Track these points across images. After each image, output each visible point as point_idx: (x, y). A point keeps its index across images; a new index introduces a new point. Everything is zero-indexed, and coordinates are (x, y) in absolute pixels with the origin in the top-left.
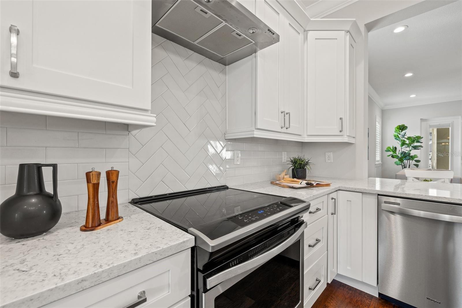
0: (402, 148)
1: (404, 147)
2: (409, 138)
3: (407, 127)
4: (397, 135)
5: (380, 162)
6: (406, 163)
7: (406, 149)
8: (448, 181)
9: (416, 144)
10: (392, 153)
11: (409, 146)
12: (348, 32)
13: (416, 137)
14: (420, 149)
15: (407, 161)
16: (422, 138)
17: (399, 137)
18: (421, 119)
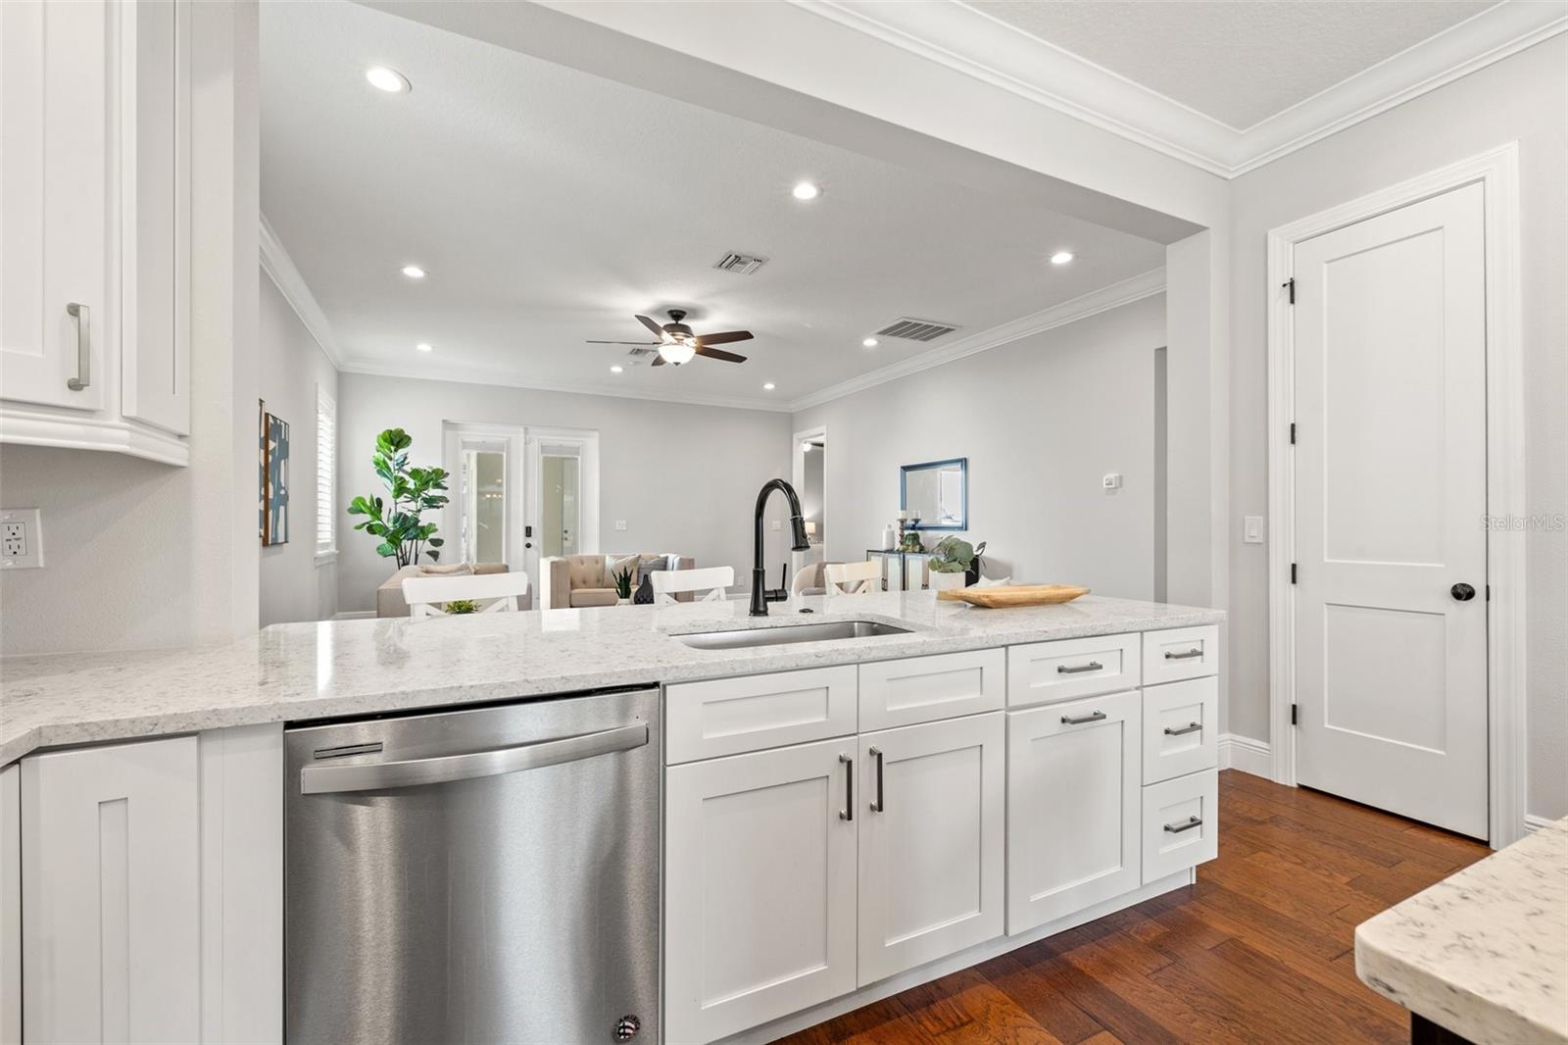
0: (396, 503)
2: (415, 473)
3: (409, 439)
4: (384, 462)
5: (333, 550)
6: (408, 550)
7: (407, 507)
8: (514, 604)
9: (433, 492)
10: (367, 518)
11: (415, 495)
13: (433, 471)
14: (442, 506)
15: (410, 542)
16: (448, 474)
17: (388, 468)
18: (444, 421)
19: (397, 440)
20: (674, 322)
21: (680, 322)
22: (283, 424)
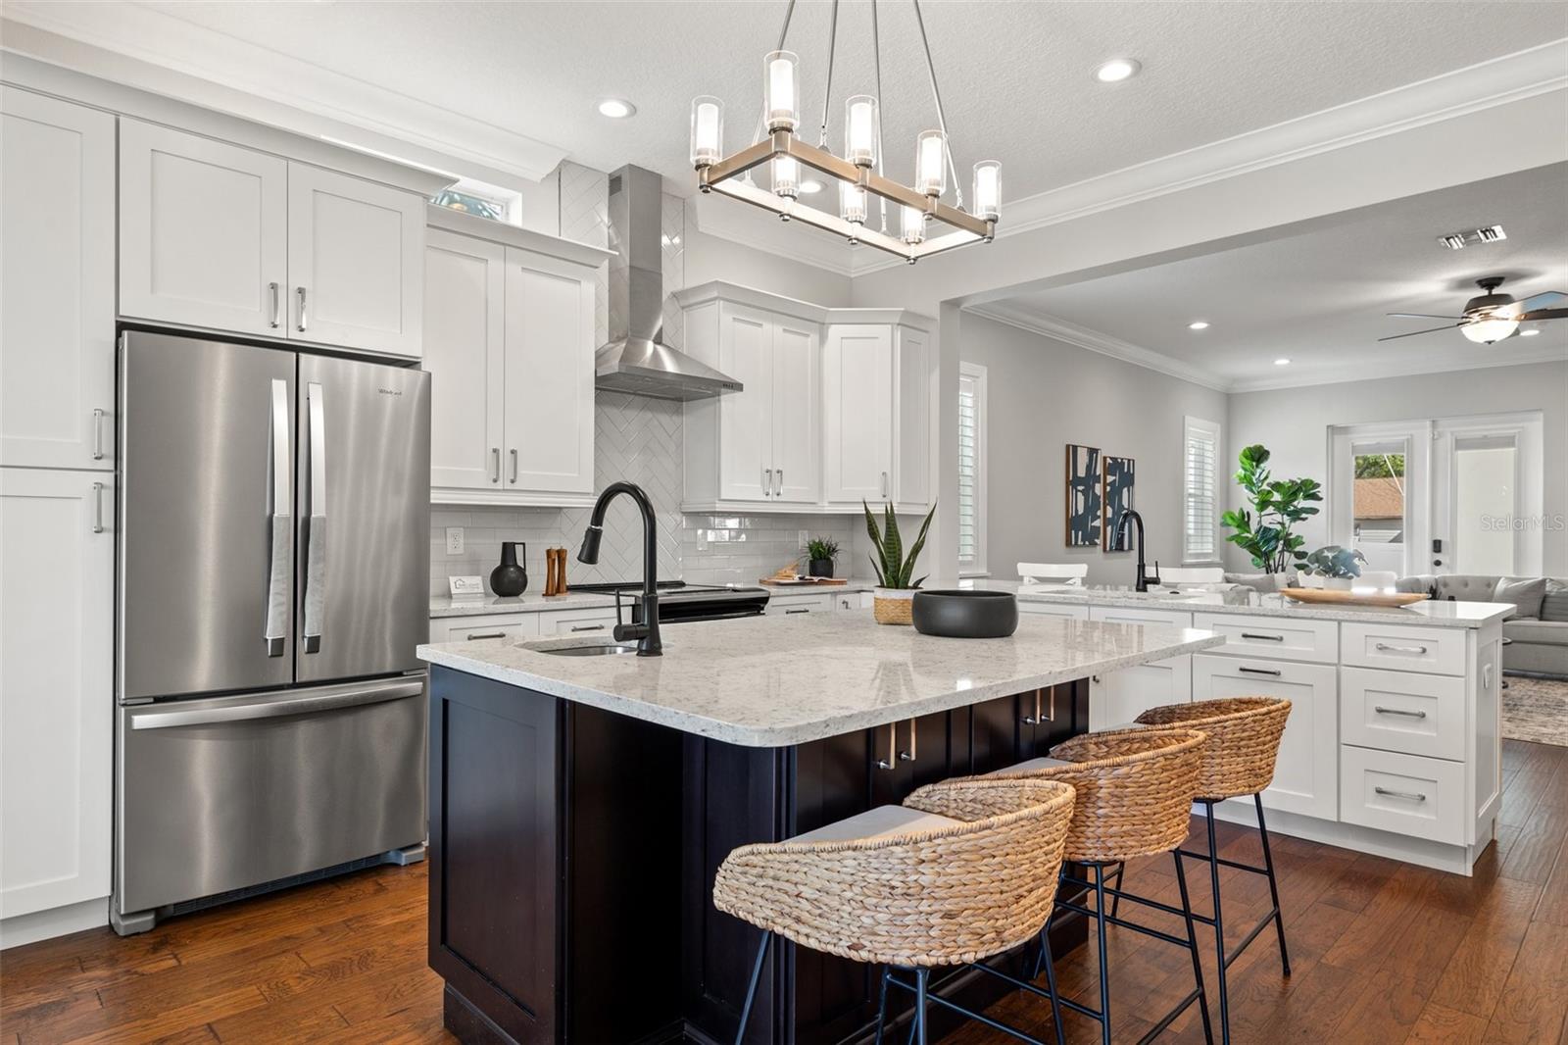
0: (1261, 517)
1: (1271, 509)
2: (1277, 486)
3: (1267, 453)
4: (1249, 477)
5: (1214, 559)
7: (1272, 519)
9: (1301, 503)
10: (1235, 531)
11: (1280, 508)
12: (899, 324)
13: (1302, 482)
14: (1306, 518)
16: (1319, 484)
17: (1253, 483)
18: (1328, 427)
19: (1258, 455)
20: (1484, 292)
21: (1495, 291)
22: (1126, 462)
